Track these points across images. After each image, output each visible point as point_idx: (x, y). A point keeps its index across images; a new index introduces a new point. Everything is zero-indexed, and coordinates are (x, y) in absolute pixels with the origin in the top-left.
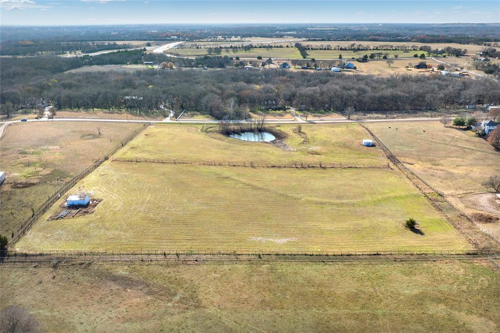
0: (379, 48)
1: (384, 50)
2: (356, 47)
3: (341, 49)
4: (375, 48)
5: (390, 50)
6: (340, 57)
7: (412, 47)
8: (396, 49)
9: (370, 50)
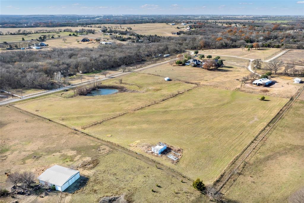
0: (38, 32)
1: (42, 33)
2: (21, 32)
3: (11, 34)
4: (36, 32)
5: (45, 33)
6: (23, 39)
7: (59, 30)
8: (49, 32)
9: (33, 33)
